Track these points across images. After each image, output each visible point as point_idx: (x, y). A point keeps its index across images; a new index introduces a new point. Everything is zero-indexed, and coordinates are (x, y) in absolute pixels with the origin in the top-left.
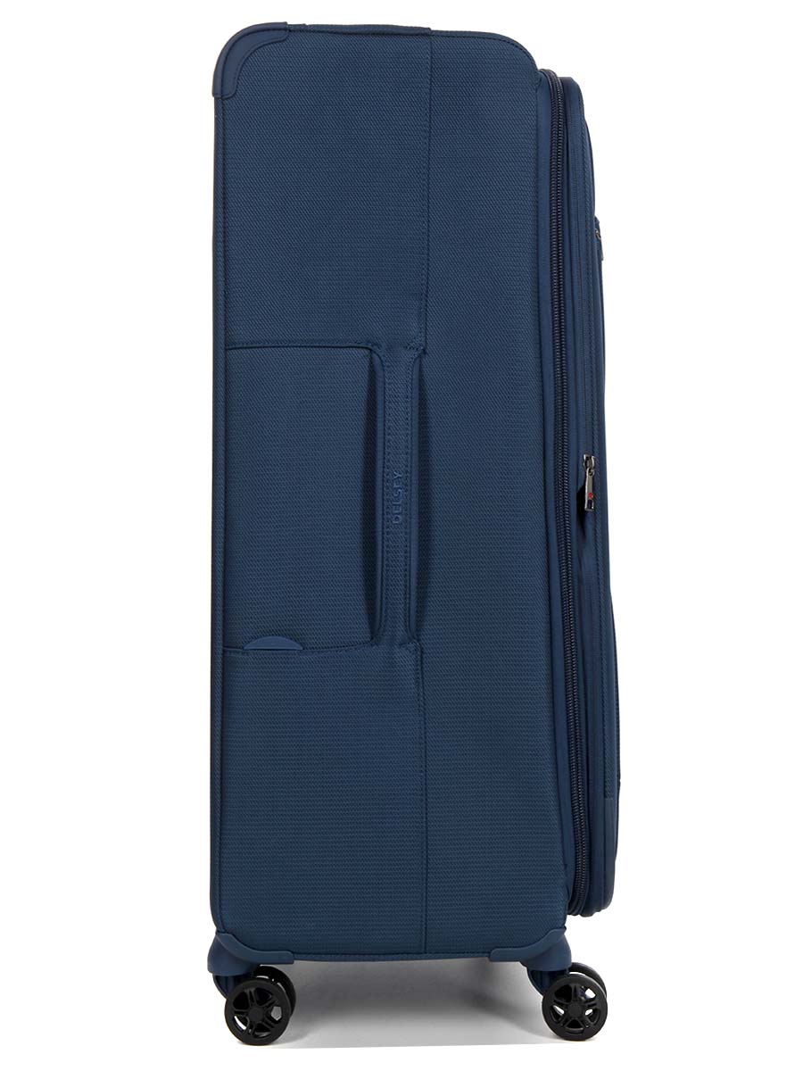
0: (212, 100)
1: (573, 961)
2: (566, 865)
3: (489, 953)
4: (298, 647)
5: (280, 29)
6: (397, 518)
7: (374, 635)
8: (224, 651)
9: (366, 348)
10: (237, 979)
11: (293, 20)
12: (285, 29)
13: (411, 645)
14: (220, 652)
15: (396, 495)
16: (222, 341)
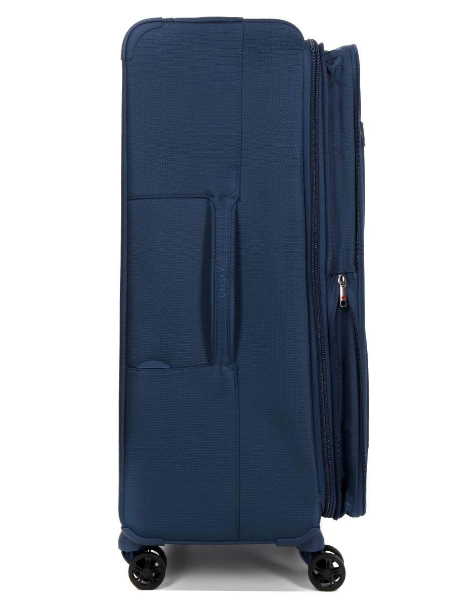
0: (121, 62)
1: (326, 544)
3: (276, 541)
4: (167, 367)
5: (158, 21)
6: (222, 294)
7: (210, 361)
8: (126, 369)
9: (206, 198)
10: (135, 553)
11: (165, 16)
12: (161, 22)
13: (231, 366)
14: (124, 369)
15: (222, 281)
16: (126, 195)
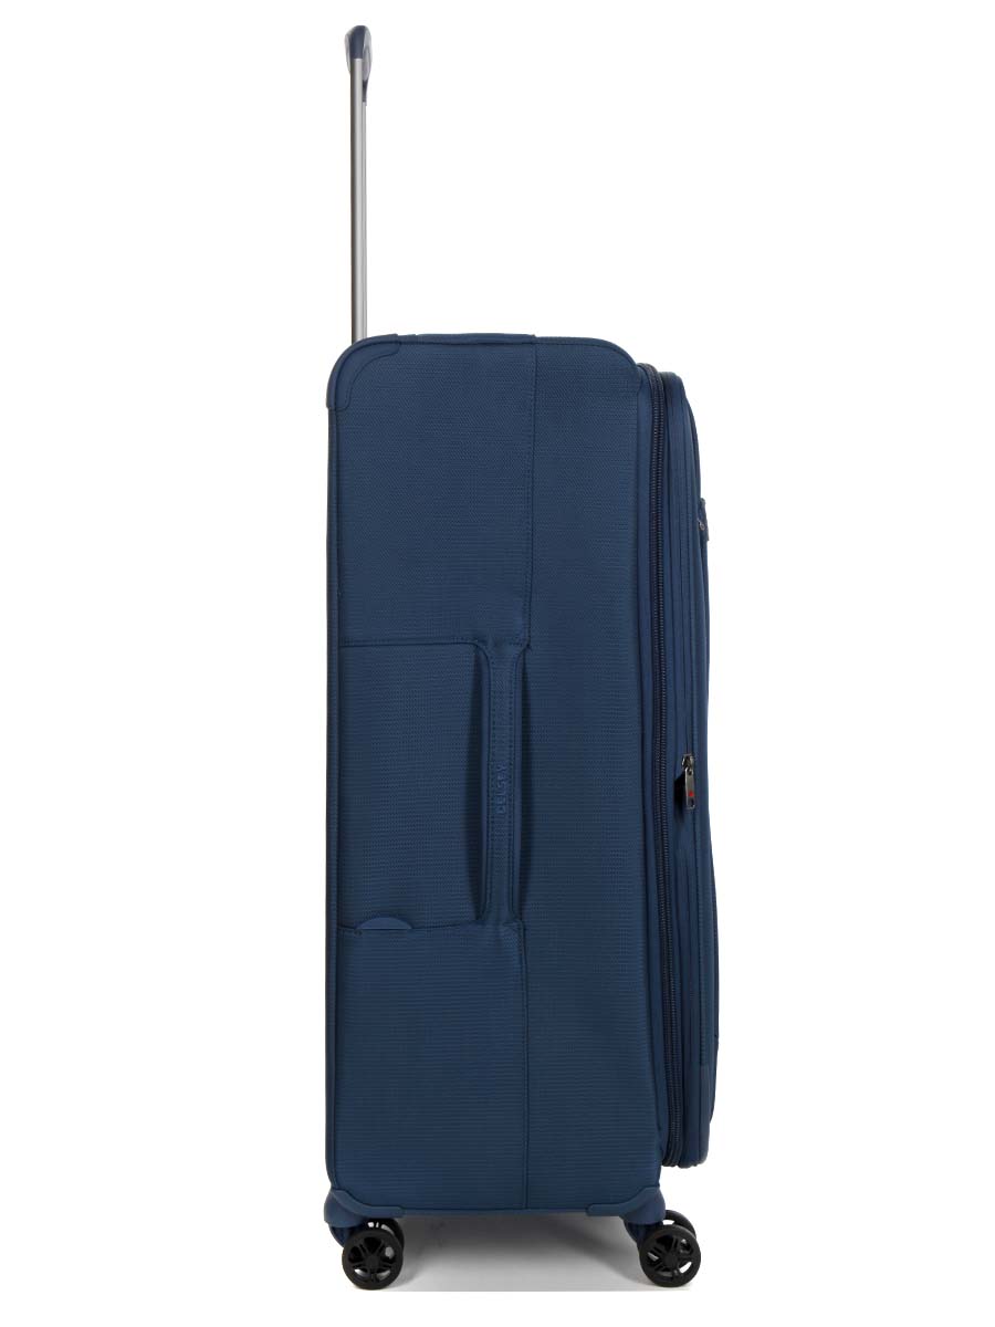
0: (326, 411)
1: (667, 1208)
2: (659, 1129)
3: (587, 1209)
4: (407, 927)
5: (391, 342)
6: (501, 808)
7: (480, 916)
8: (338, 929)
9: (473, 644)
10: (352, 1231)
11: (402, 332)
12: (396, 342)
13: (515, 924)
14: (335, 930)
15: (500, 787)
16: (336, 639)
